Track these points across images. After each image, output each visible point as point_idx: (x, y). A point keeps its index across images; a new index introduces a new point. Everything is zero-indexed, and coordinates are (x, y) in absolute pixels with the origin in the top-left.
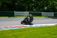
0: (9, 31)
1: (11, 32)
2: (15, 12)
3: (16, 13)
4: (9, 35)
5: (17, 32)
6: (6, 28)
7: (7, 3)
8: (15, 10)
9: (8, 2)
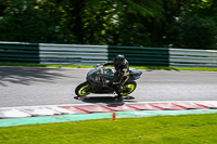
0: (149, 124)
1: (158, 125)
2: (173, 51)
3: (175, 53)
4: (149, 137)
5: (180, 126)
6: (137, 109)
7: (144, 14)
8: (172, 41)
9: (145, 12)
